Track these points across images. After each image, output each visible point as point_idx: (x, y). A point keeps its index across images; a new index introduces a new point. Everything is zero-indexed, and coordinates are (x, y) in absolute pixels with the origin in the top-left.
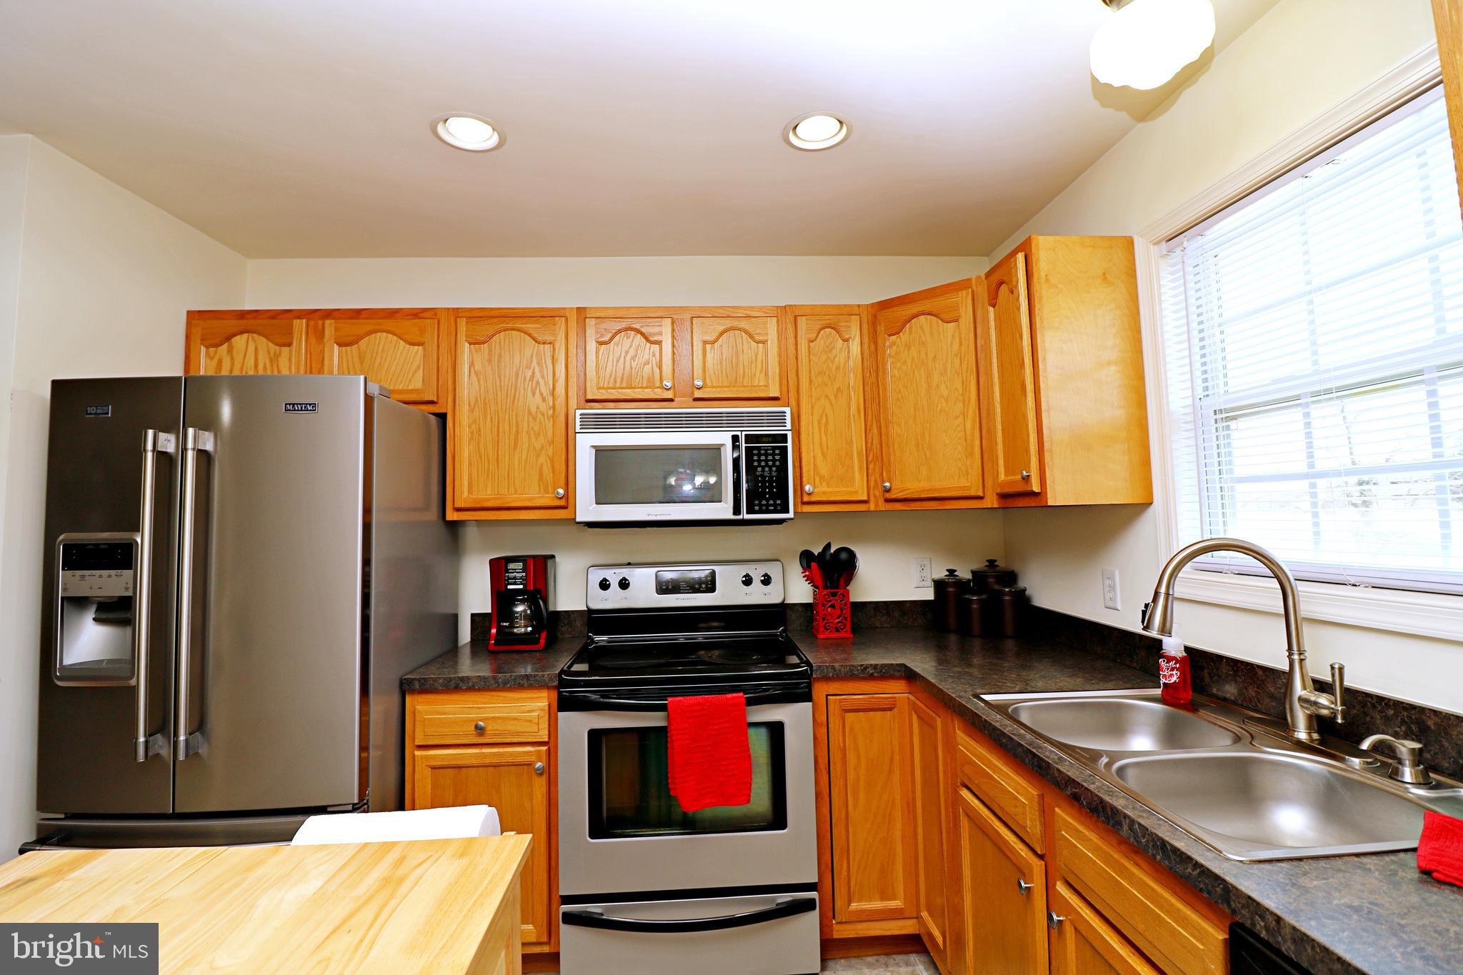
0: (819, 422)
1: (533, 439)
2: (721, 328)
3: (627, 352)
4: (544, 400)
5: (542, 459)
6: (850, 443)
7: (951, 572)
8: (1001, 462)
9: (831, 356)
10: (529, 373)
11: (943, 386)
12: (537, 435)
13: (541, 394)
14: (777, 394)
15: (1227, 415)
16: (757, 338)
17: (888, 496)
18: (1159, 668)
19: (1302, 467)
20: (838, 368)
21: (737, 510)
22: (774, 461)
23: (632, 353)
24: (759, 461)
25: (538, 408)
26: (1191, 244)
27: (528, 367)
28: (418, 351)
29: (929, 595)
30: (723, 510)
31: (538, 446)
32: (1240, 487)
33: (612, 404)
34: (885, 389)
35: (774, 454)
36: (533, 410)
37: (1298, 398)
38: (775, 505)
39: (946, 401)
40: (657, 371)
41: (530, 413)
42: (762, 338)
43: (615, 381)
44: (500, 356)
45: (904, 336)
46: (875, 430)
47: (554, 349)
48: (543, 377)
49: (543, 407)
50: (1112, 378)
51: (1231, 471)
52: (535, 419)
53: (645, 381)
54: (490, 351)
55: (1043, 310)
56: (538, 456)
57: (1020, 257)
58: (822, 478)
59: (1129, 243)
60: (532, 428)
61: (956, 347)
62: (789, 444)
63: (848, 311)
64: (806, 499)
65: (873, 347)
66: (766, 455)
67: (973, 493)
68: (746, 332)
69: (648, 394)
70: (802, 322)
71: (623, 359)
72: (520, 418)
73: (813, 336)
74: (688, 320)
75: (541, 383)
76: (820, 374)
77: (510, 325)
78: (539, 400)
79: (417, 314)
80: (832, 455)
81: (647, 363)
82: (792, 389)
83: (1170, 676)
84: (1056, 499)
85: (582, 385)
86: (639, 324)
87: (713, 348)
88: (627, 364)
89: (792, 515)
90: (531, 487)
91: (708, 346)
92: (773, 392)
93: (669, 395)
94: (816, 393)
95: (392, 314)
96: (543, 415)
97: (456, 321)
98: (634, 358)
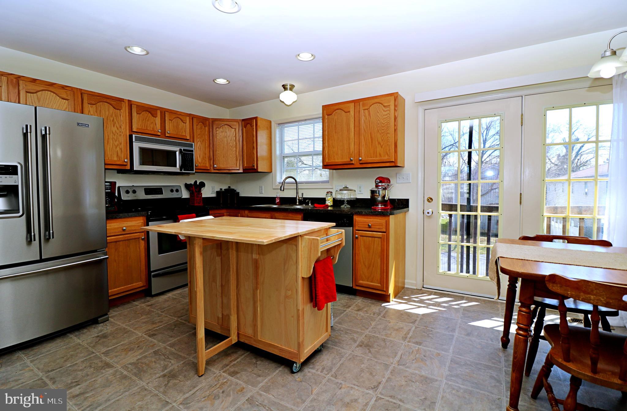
0: (199, 147)
1: (114, 142)
2: (174, 117)
3: (146, 118)
4: (118, 129)
5: (118, 149)
6: (206, 154)
7: (221, 189)
9: (202, 130)
10: (112, 119)
12: (116, 141)
13: (117, 127)
20: (203, 134)
21: (181, 170)
22: (190, 157)
23: (148, 118)
24: (186, 157)
25: (116, 131)
27: (111, 117)
28: (66, 102)
29: (214, 195)
30: (177, 169)
31: (116, 144)
33: (140, 134)
35: (190, 155)
36: (114, 132)
38: (190, 169)
39: (231, 147)
40: (155, 126)
41: (113, 133)
42: (185, 122)
43: (142, 126)
44: (100, 111)
45: (221, 129)
46: (212, 152)
47: (121, 112)
48: (117, 121)
50: (267, 148)
52: (115, 135)
53: (152, 128)
54: (96, 108)
56: (116, 148)
57: (256, 119)
58: (200, 163)
59: (270, 122)
60: (114, 138)
61: (234, 135)
62: (194, 153)
63: (206, 119)
64: (197, 168)
66: (188, 155)
67: (237, 169)
68: (181, 119)
69: (152, 132)
70: (195, 120)
71: (144, 120)
72: (109, 134)
73: (197, 124)
74: (164, 112)
75: (117, 123)
76: (199, 135)
77: (105, 100)
78: (116, 129)
79: (64, 87)
80: (201, 157)
81: (152, 123)
82: (192, 138)
83: (278, 201)
84: (259, 170)
85: (130, 126)
86: (151, 110)
87: (171, 122)
88: (146, 122)
89: (194, 172)
90: (114, 157)
91: (170, 121)
92: (188, 138)
93: (159, 134)
94: (198, 140)
95: (52, 84)
96: (117, 134)
97: (82, 94)
98: (148, 120)
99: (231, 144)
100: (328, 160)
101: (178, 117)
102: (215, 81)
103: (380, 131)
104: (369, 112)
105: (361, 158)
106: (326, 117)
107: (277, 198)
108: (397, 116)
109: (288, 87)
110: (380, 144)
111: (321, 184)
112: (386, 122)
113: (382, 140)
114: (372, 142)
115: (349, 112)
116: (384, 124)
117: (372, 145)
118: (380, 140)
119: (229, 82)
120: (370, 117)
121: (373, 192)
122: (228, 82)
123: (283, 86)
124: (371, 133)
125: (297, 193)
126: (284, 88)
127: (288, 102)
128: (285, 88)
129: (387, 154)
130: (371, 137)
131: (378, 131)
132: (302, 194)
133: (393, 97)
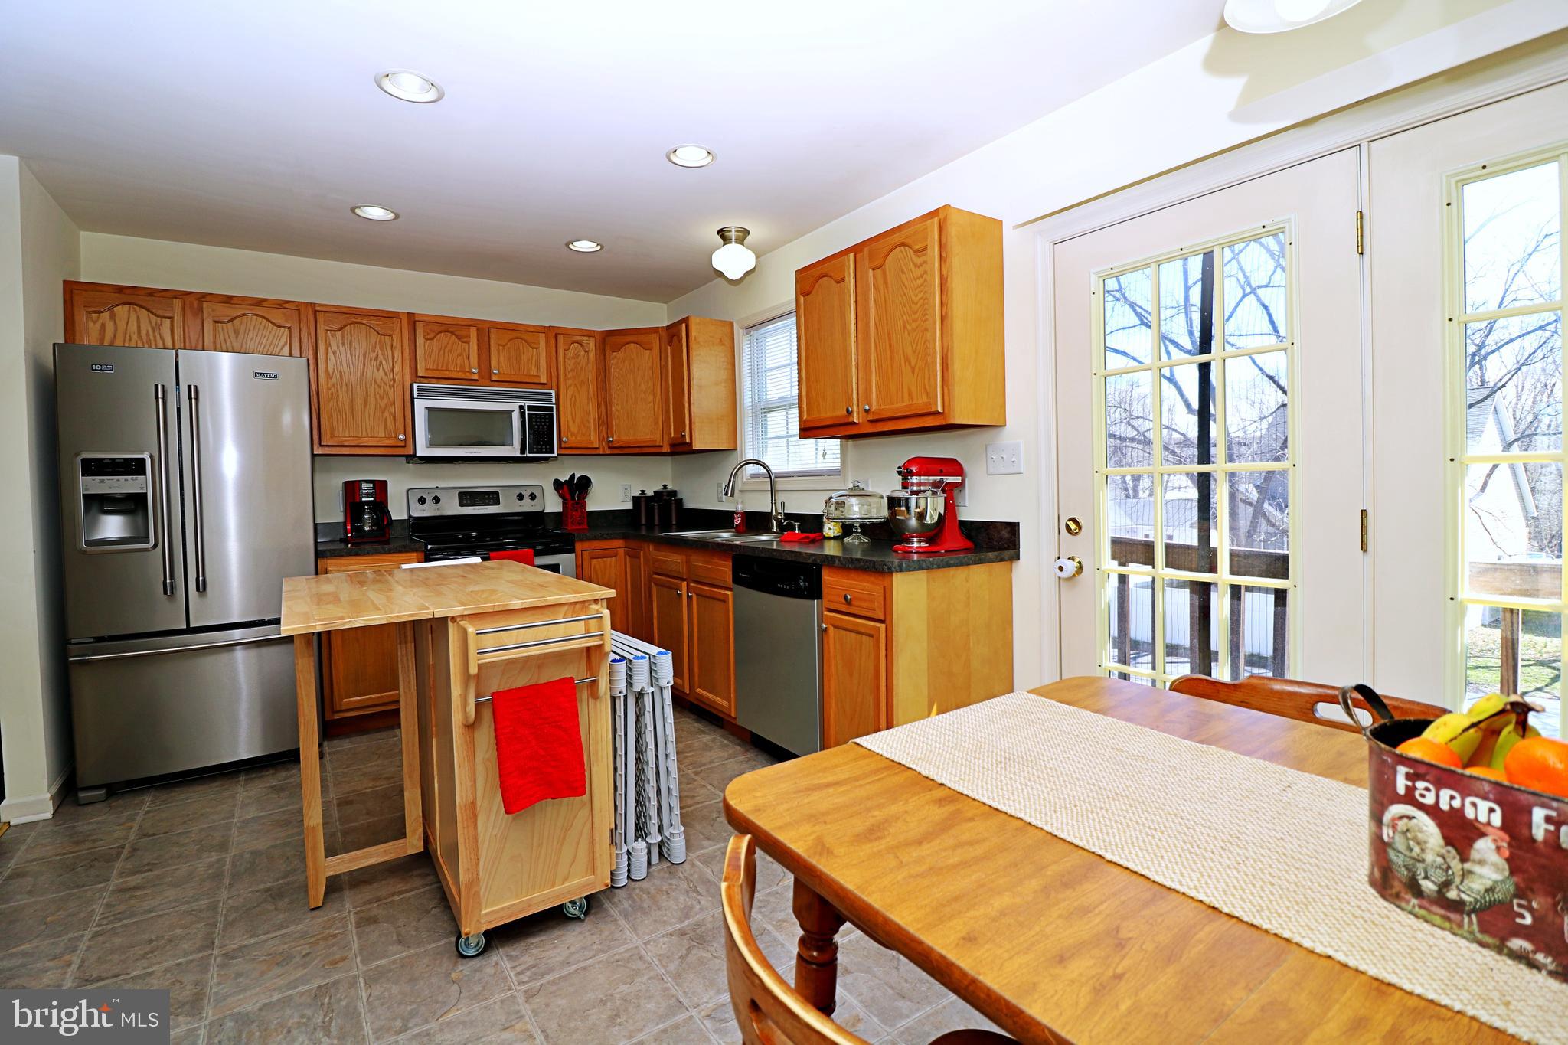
0: (571, 399)
1: (379, 401)
2: (511, 337)
3: (446, 347)
4: (386, 374)
5: (386, 414)
6: (588, 413)
7: (643, 492)
8: (672, 428)
9: (578, 360)
10: (374, 355)
11: (643, 385)
12: (382, 398)
13: (384, 370)
14: (545, 382)
15: (766, 411)
16: (533, 345)
17: (610, 444)
18: (734, 518)
19: (785, 434)
20: (582, 368)
21: (523, 451)
22: (545, 422)
23: (449, 346)
24: (536, 422)
25: (382, 379)
26: (755, 334)
27: (373, 351)
28: (284, 332)
29: (629, 506)
30: (514, 451)
31: (383, 405)
32: (770, 442)
33: (434, 380)
34: (610, 384)
35: (545, 418)
36: (378, 381)
37: (784, 406)
38: (546, 449)
39: (645, 393)
40: (466, 362)
41: (376, 383)
42: (535, 346)
43: (438, 365)
44: (351, 342)
45: (621, 354)
46: (603, 407)
47: (393, 340)
48: (384, 358)
49: (385, 379)
50: (722, 391)
51: (766, 435)
52: (380, 387)
53: (458, 367)
54: (343, 337)
55: (693, 354)
56: (383, 413)
57: (684, 325)
58: (573, 434)
59: (732, 324)
61: (650, 364)
62: (554, 413)
63: (590, 334)
64: (563, 445)
65: (602, 357)
66: (540, 418)
67: (658, 444)
68: (526, 341)
69: (460, 375)
70: (561, 338)
71: (442, 352)
72: (368, 386)
73: (567, 347)
74: (485, 330)
75: (384, 362)
76: (571, 370)
77: (359, 320)
78: (383, 374)
79: (281, 305)
80: (578, 420)
81: (460, 355)
82: (554, 379)
83: (738, 521)
84: (697, 446)
85: (413, 366)
86: (454, 328)
87: (504, 349)
88: (446, 355)
89: (555, 455)
90: (378, 433)
91: (501, 348)
92: (543, 380)
93: (476, 377)
94: (569, 382)
95: (260, 302)
96: (386, 384)
97: (315, 312)
98: (450, 351)
99: (643, 387)
100: (808, 414)
101: (517, 338)
102: (571, 246)
103: (908, 326)
104: (884, 273)
105: (867, 407)
106: (802, 298)
107: (737, 513)
108: (945, 276)
109: (733, 234)
110: (910, 364)
111: (826, 477)
112: (921, 298)
113: (914, 352)
114: (892, 358)
115: (843, 280)
116: (916, 304)
117: (892, 367)
118: (909, 351)
119: (602, 248)
120: (887, 288)
121: (893, 502)
122: (599, 247)
123: (720, 232)
124: (889, 334)
125: (773, 502)
126: (723, 237)
127: (734, 274)
128: (726, 240)
129: (925, 389)
130: (890, 346)
131: (905, 327)
132: (783, 505)
133: (936, 220)
